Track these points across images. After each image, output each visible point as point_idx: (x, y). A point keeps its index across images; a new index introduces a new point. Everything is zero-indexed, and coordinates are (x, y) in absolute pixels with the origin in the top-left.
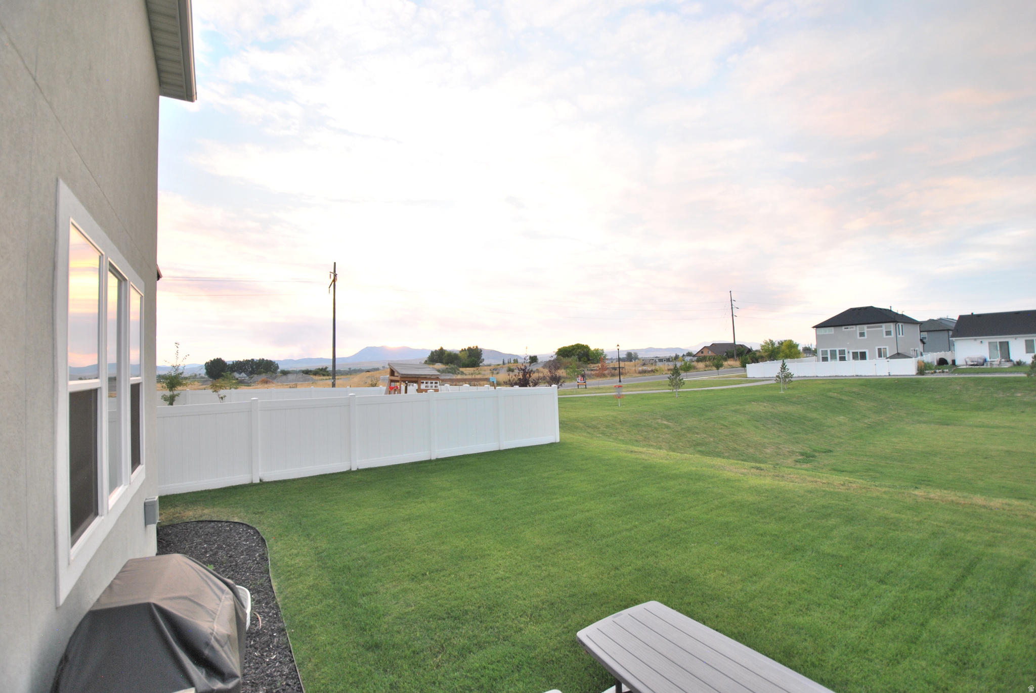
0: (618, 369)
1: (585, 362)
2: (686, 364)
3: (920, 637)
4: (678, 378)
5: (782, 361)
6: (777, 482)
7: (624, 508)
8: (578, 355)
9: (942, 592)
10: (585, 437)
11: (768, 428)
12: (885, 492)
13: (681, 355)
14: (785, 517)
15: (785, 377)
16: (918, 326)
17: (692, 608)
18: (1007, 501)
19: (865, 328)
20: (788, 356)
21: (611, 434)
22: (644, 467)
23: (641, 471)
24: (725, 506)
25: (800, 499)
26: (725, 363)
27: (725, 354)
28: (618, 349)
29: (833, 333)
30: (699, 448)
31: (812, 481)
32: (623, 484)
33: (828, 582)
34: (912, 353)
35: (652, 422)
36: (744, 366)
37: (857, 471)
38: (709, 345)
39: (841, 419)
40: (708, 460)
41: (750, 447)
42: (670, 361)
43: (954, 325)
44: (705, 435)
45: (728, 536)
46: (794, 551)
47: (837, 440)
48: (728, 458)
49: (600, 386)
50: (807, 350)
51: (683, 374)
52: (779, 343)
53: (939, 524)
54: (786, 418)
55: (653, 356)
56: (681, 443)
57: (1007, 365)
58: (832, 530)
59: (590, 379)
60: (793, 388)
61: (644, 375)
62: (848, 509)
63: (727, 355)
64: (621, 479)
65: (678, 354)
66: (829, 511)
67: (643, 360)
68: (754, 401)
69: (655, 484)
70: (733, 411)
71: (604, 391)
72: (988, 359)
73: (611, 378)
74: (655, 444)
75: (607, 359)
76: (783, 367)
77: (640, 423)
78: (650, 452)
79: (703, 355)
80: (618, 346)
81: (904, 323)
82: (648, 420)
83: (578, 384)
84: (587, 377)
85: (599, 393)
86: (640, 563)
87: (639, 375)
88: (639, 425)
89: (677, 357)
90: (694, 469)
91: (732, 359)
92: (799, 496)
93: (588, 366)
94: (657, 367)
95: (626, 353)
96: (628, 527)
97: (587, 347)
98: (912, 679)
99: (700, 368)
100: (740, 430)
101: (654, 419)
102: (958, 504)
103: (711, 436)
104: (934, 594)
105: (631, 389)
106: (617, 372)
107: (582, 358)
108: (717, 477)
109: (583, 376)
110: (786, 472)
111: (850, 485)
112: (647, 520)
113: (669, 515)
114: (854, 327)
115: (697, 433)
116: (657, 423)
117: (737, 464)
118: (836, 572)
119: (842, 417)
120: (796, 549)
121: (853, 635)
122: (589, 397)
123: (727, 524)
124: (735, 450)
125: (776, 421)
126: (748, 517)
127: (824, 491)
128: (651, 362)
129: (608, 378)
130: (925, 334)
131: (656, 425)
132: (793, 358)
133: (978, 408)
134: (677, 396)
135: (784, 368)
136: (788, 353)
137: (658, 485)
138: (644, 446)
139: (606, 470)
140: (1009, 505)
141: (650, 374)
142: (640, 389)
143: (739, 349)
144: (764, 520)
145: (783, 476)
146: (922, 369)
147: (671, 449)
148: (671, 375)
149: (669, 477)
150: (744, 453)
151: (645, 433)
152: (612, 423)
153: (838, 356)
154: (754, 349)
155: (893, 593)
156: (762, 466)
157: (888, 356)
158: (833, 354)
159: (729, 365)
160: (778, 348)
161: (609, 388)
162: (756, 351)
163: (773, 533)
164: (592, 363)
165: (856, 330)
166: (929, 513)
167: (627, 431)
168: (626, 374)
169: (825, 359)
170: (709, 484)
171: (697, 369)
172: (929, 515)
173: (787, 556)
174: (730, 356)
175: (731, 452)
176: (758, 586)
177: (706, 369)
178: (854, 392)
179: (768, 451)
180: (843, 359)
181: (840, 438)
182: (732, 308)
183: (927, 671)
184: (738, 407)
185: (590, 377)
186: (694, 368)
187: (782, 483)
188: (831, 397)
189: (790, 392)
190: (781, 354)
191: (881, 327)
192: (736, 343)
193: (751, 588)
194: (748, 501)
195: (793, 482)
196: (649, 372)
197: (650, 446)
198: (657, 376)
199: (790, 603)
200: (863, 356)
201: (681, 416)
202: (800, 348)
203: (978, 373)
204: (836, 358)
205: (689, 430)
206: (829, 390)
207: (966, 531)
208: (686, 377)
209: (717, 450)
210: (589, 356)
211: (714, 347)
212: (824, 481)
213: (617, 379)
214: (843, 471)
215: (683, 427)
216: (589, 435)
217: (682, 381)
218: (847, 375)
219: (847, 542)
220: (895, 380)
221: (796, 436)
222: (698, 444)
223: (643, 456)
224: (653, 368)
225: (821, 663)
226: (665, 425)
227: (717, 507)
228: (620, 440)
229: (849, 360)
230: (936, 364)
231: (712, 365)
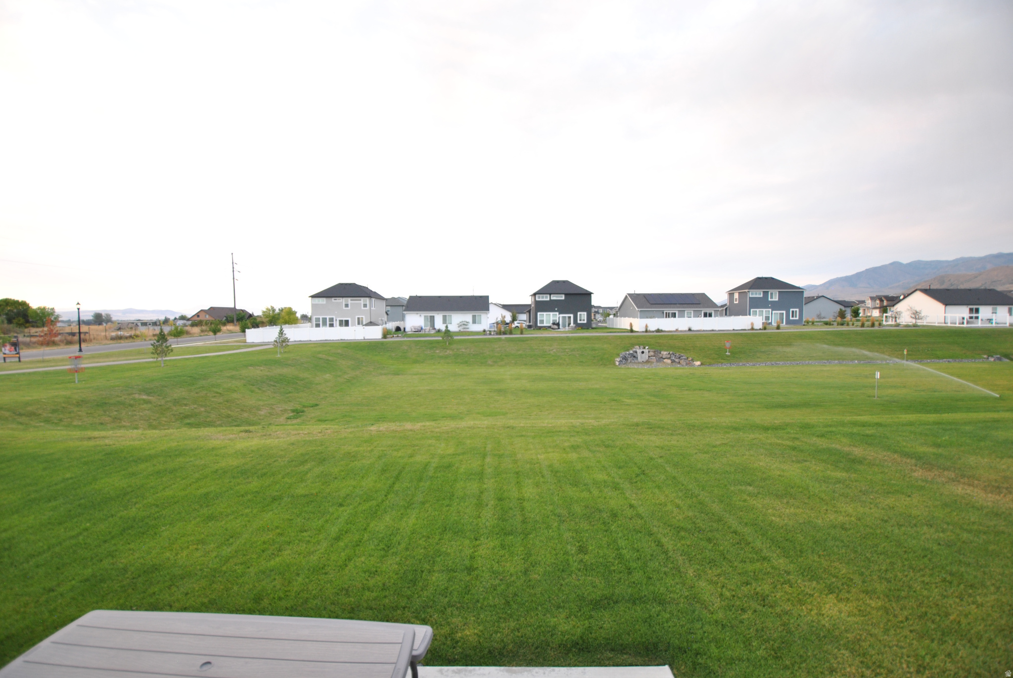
0: (78, 335)
1: (20, 325)
2: (176, 329)
3: (362, 539)
4: (164, 344)
5: (280, 327)
6: (264, 441)
7: (70, 511)
8: (7, 314)
9: (380, 500)
10: (12, 429)
11: (264, 391)
12: (351, 433)
13: (172, 318)
14: (267, 473)
15: (283, 341)
16: (384, 303)
17: (157, 596)
18: (423, 424)
19: (349, 301)
20: (286, 322)
21: (61, 420)
22: (107, 454)
23: (101, 460)
24: (206, 477)
25: (282, 453)
26: (224, 328)
27: (225, 318)
28: (79, 309)
29: (325, 303)
30: (188, 421)
31: (296, 434)
32: (71, 481)
33: (299, 520)
34: (380, 322)
35: (125, 399)
36: (244, 331)
37: (336, 419)
38: (207, 308)
39: (327, 376)
40: (193, 432)
41: (245, 411)
42: (157, 325)
43: (406, 302)
44: (195, 406)
45: (207, 506)
46: (272, 502)
47: (322, 395)
48: (221, 426)
49: (46, 358)
50: (305, 318)
51: (171, 340)
52: (279, 309)
53: (384, 449)
54: (281, 380)
55: (133, 319)
56: (164, 419)
57: (433, 332)
58: (307, 473)
59: (29, 348)
60: (289, 352)
61: (119, 341)
62: (322, 453)
63: (227, 319)
64: (68, 475)
65: (168, 317)
66: (307, 457)
67: (119, 323)
68: (251, 365)
69: (119, 472)
70: (228, 377)
71: (53, 364)
72: (424, 328)
73: (66, 347)
74: (129, 424)
75: (59, 322)
76: (281, 332)
77: (107, 401)
78: (117, 435)
79: (199, 319)
80: (78, 304)
81: (376, 298)
82: (121, 397)
83: (5, 356)
84: (21, 346)
85: (44, 367)
86: (88, 572)
87: (111, 342)
88: (106, 403)
89: (166, 321)
90: (174, 444)
91: (232, 324)
92: (282, 450)
93: (26, 330)
94: (138, 333)
95: (92, 314)
96: (73, 533)
97: (24, 304)
98: (355, 574)
99: (195, 333)
100: (235, 395)
101: (129, 394)
102: (396, 431)
103: (202, 406)
104: (374, 503)
105: (96, 360)
106: (76, 338)
107: (14, 318)
108: (201, 448)
109: (15, 345)
110: (273, 430)
111: (326, 431)
112: (104, 517)
113: (135, 504)
114: (341, 298)
115: (186, 405)
116: (134, 399)
117: (225, 431)
118: (306, 509)
119: (328, 375)
120: (274, 499)
121: (315, 558)
122: (24, 374)
123: (206, 495)
124: (228, 416)
125: (272, 383)
126: (230, 482)
127: (304, 441)
128: (130, 326)
129: (62, 347)
130: (389, 308)
131: (132, 402)
132: (292, 324)
133: (416, 362)
134: (162, 365)
135: (282, 334)
136: (287, 319)
137: (123, 472)
138: (113, 429)
139: (45, 469)
140: (424, 426)
141: (126, 341)
142: (111, 359)
143: (240, 314)
144: (247, 481)
145: (270, 435)
146: (386, 333)
147: (152, 427)
148: (155, 341)
149: (139, 460)
150: (238, 419)
151: (115, 413)
152: (63, 405)
153: (328, 323)
154: (256, 314)
155: (348, 511)
156: (251, 428)
157: (364, 324)
158: (324, 320)
159: (228, 330)
160: (279, 314)
161: (62, 360)
162: (258, 316)
163: (254, 490)
164: (33, 326)
165: (342, 302)
166: (378, 442)
167: (87, 413)
168: (91, 341)
169: (318, 325)
170: (191, 457)
171: (190, 334)
172: (378, 444)
173: (266, 508)
174: (229, 321)
175: (224, 419)
176: (234, 547)
177: (202, 334)
178: (338, 354)
179: (262, 413)
180: (332, 325)
181: (325, 392)
182: (233, 271)
183: (365, 563)
184: (234, 373)
185: (28, 345)
186: (188, 333)
187: (268, 441)
188: (320, 359)
189: (286, 355)
190: (281, 320)
191: (360, 300)
192: (237, 308)
193: (226, 551)
194: (232, 465)
195: (278, 438)
196: (126, 338)
197: (120, 427)
198: (138, 342)
199: (263, 551)
200: (347, 323)
201: (165, 388)
202: (299, 315)
203: (417, 337)
204: (326, 325)
205: (176, 402)
206: (319, 352)
207: (398, 450)
208: (174, 344)
209: (208, 420)
210: (27, 316)
211: (212, 310)
212: (306, 432)
213: (77, 347)
214: (326, 421)
215: (168, 399)
216: (20, 427)
217: (170, 348)
218: (334, 339)
219: (317, 480)
220: (368, 342)
221: (289, 395)
222: (187, 417)
223: (107, 441)
224: (132, 333)
225: (287, 593)
226: (144, 400)
227: (198, 480)
228: (75, 426)
229: (336, 326)
230: (394, 330)
231: (208, 329)
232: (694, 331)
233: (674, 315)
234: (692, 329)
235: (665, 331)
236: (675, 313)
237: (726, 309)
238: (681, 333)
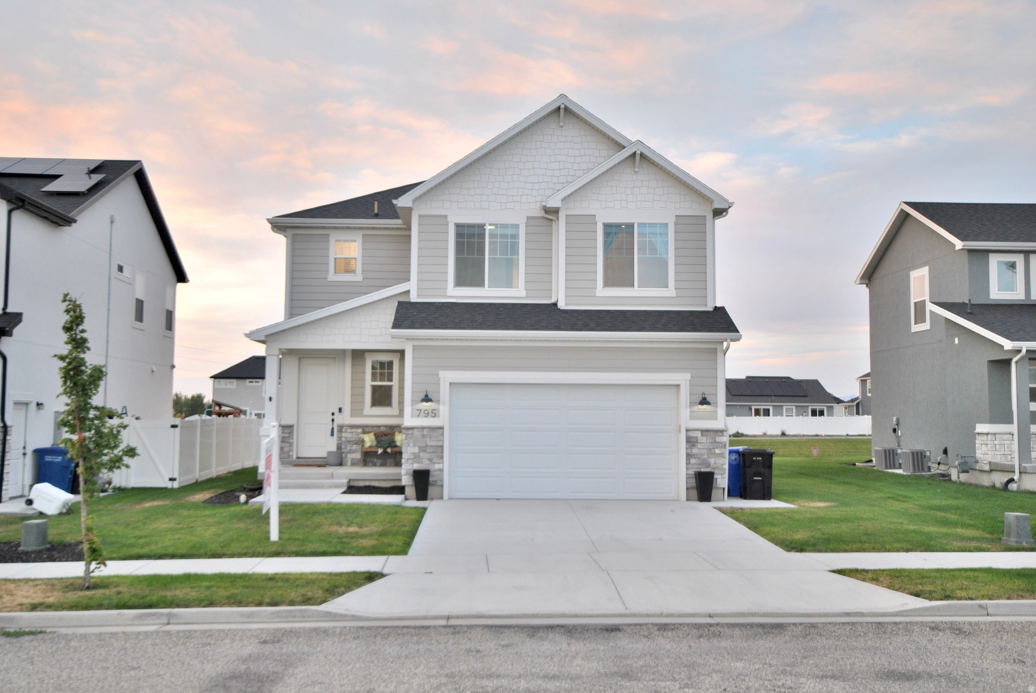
232: (789, 436)
233: (767, 413)
234: (787, 433)
235: (747, 436)
236: (769, 410)
237: (858, 405)
238: (770, 438)
